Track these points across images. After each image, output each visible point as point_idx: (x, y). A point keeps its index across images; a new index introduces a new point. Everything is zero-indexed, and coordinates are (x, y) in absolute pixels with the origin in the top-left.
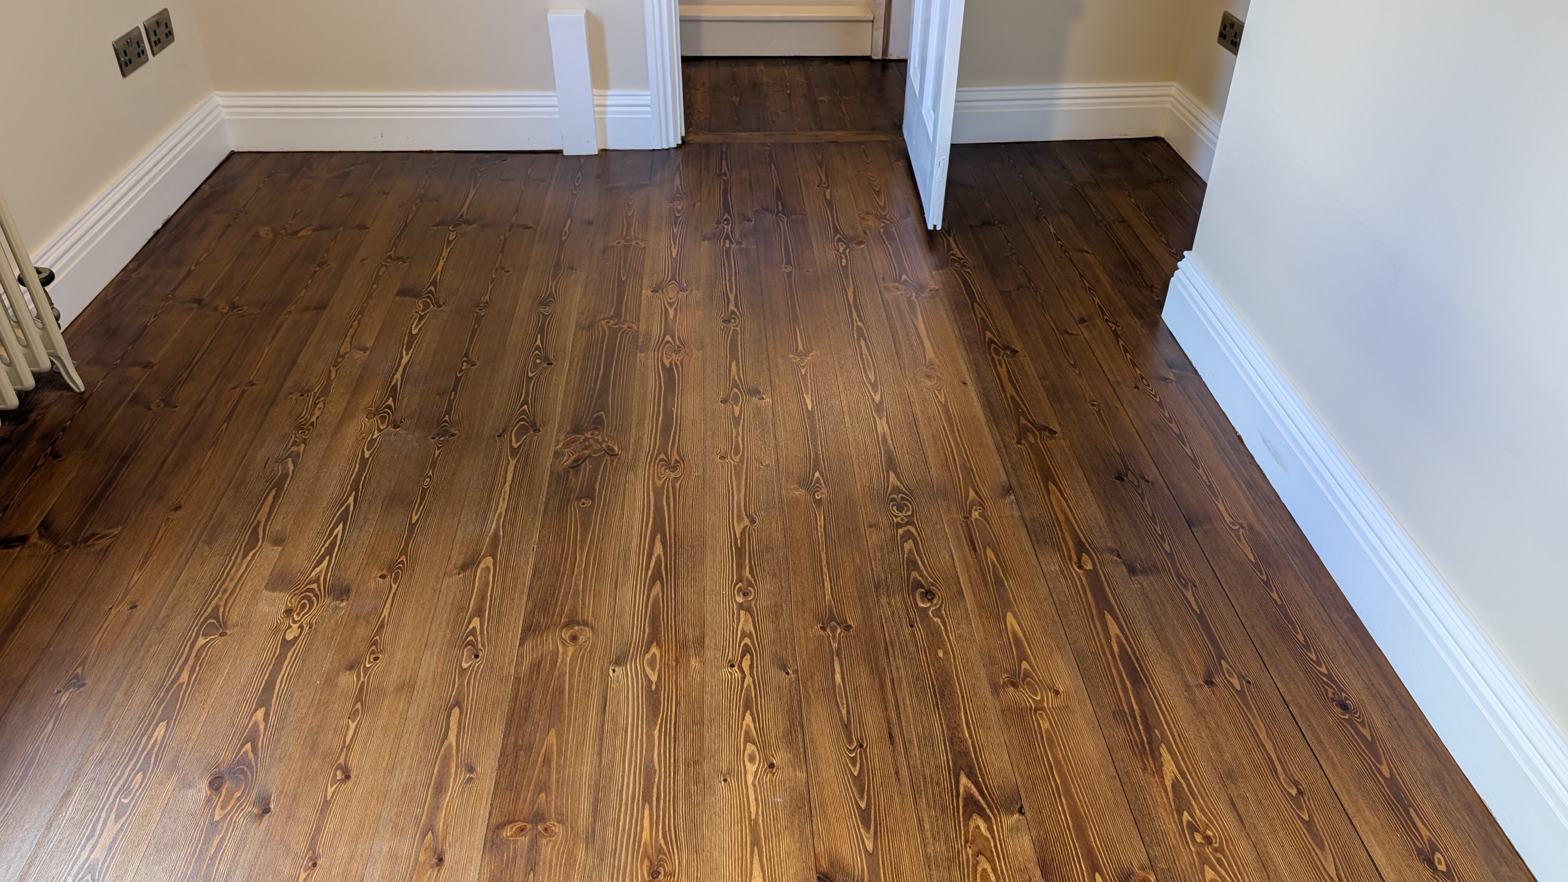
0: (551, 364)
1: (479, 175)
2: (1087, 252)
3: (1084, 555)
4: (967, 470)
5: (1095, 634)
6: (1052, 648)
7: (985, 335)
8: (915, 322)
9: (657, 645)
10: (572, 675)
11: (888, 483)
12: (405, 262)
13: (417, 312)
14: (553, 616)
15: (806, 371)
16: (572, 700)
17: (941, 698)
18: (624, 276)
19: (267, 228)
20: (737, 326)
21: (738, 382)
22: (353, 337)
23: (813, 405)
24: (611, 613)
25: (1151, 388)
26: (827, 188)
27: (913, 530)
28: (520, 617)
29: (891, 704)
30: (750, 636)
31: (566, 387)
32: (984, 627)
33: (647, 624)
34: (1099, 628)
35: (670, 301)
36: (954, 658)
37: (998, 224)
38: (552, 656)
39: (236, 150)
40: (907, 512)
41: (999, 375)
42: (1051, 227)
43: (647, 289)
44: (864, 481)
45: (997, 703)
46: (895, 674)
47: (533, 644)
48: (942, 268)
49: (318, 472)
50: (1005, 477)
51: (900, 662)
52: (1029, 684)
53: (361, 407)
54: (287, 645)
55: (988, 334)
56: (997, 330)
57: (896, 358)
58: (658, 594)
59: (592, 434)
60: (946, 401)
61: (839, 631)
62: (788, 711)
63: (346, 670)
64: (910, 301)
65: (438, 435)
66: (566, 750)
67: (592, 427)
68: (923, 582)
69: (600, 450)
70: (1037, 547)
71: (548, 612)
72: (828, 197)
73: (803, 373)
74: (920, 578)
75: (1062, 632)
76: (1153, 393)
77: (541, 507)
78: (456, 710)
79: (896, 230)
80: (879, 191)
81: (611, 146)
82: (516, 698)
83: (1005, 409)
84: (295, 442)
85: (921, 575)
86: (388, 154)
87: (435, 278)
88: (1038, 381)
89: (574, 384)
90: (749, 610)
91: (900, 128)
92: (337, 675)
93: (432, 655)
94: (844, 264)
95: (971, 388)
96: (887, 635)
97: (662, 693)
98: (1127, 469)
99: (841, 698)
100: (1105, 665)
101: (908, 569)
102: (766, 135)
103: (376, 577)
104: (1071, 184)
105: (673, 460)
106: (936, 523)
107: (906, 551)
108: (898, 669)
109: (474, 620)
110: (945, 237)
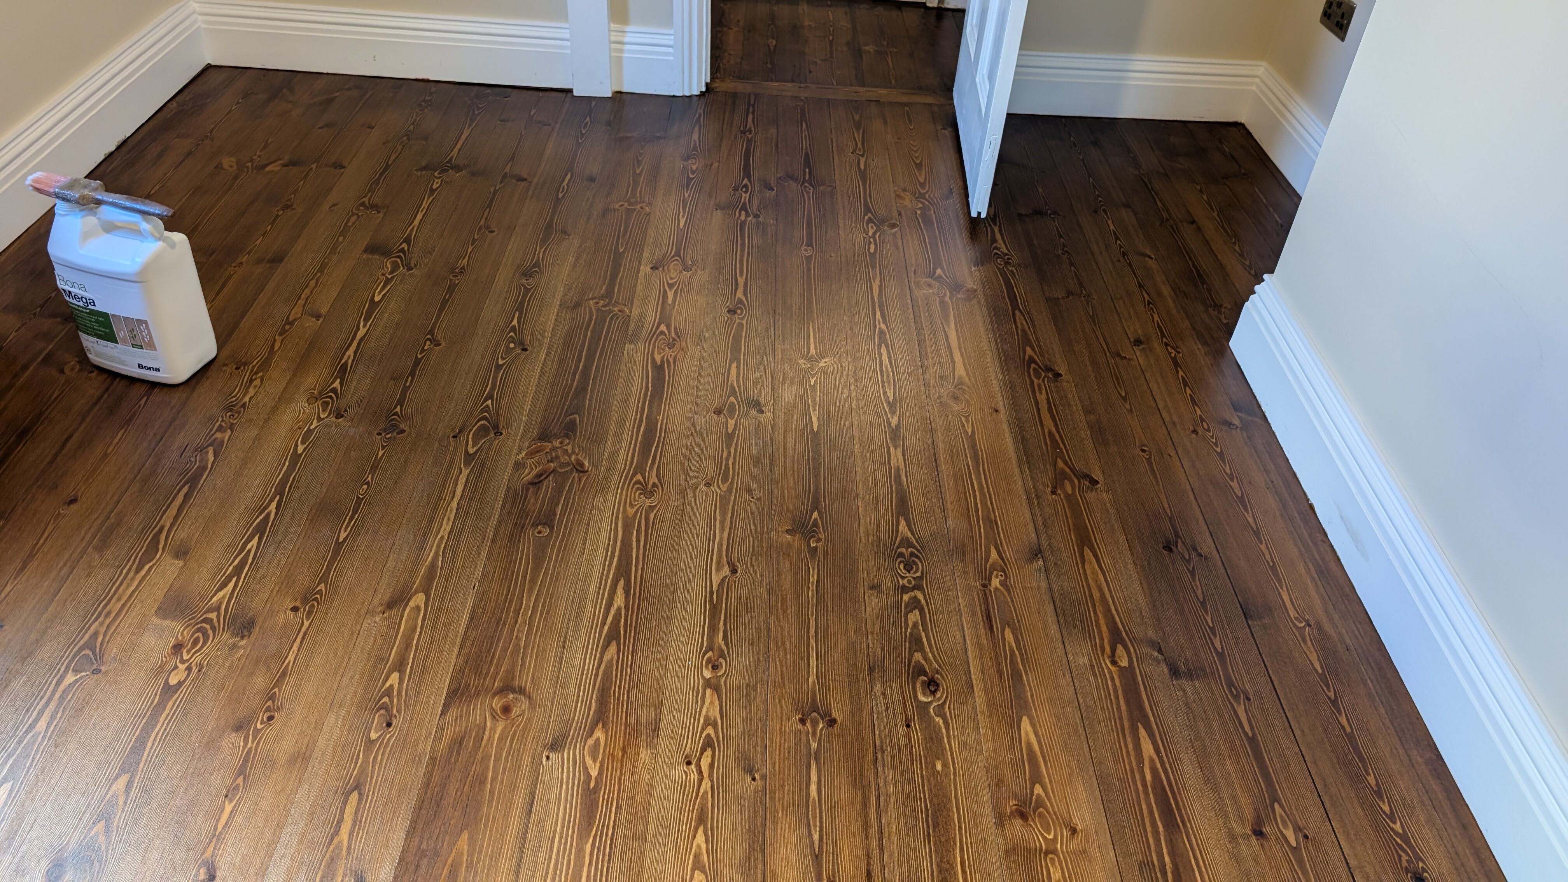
0: (526, 350)
1: (476, 112)
2: (1150, 257)
3: (1120, 647)
4: (991, 523)
5: (1125, 755)
6: (1072, 769)
7: (1025, 353)
8: (947, 329)
9: (603, 727)
10: (497, 759)
11: (897, 532)
12: (379, 212)
13: (383, 275)
14: (485, 678)
15: (816, 381)
16: (494, 793)
17: (934, 827)
18: (622, 247)
19: (232, 159)
20: (742, 319)
21: (737, 389)
22: (307, 299)
23: (819, 425)
24: (554, 679)
25: (1211, 434)
26: (862, 155)
27: (920, 596)
28: (447, 676)
29: (873, 831)
30: (714, 725)
31: (539, 379)
32: (993, 734)
33: (594, 698)
34: (1131, 747)
35: (670, 282)
36: (955, 773)
37: (1050, 214)
38: (478, 732)
39: (213, 63)
40: (915, 573)
41: (1037, 403)
42: (1110, 222)
43: (646, 264)
44: (869, 527)
45: (1000, 840)
46: (882, 790)
47: (457, 713)
48: (982, 264)
49: (240, 468)
50: (1034, 535)
51: (889, 773)
52: (1041, 816)
53: (302, 389)
54: (169, 690)
55: (1028, 350)
56: (1039, 346)
57: (920, 373)
58: (612, 659)
59: (561, 443)
60: (973, 432)
61: (821, 726)
62: (749, 830)
63: (233, 731)
64: (943, 303)
65: (385, 430)
66: (478, 861)
67: (562, 434)
68: (927, 667)
69: (568, 464)
70: (1065, 632)
71: (481, 672)
72: (862, 167)
73: (812, 384)
74: (923, 662)
75: (1086, 748)
76: (1214, 440)
77: (490, 533)
78: (355, 796)
79: (934, 212)
80: (921, 163)
81: (625, 89)
82: (428, 785)
83: (1041, 448)
84: (220, 426)
85: (925, 658)
86: (379, 80)
87: (410, 234)
88: (1082, 414)
89: (549, 378)
90: (717, 689)
91: (950, 90)
92: (221, 736)
93: (337, 718)
94: (872, 251)
95: (1003, 414)
96: (877, 736)
97: (602, 792)
98: (1178, 536)
99: (815, 817)
100: (1134, 798)
101: (910, 648)
102: (800, 87)
103: (287, 609)
104: (1137, 172)
105: (651, 483)
106: (949, 590)
107: (910, 624)
108: (886, 783)
109: (393, 675)
110: (990, 225)
